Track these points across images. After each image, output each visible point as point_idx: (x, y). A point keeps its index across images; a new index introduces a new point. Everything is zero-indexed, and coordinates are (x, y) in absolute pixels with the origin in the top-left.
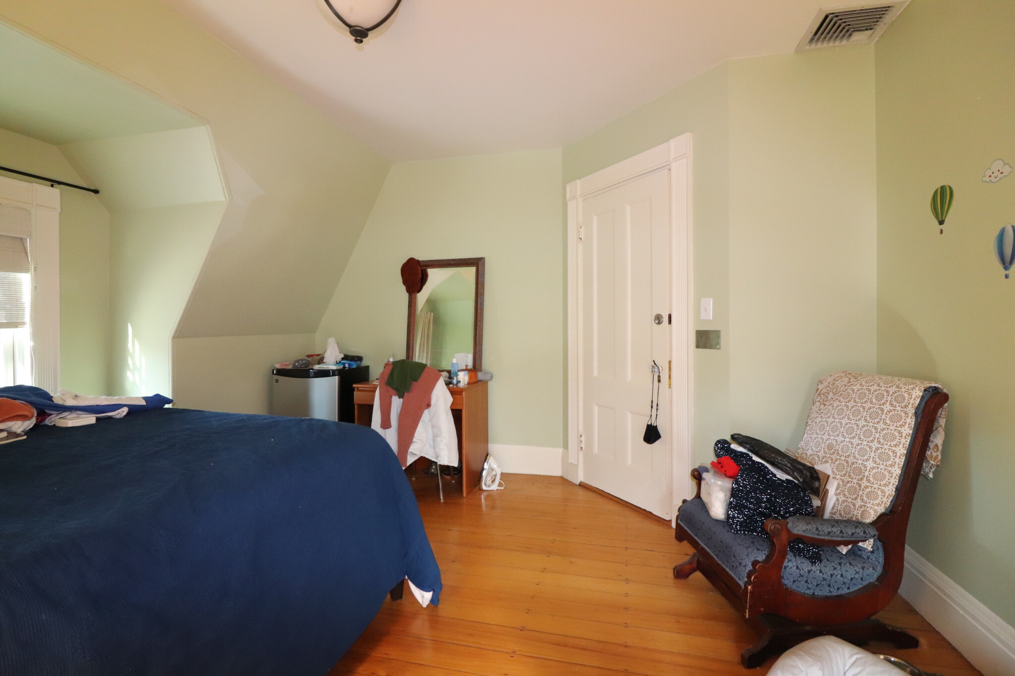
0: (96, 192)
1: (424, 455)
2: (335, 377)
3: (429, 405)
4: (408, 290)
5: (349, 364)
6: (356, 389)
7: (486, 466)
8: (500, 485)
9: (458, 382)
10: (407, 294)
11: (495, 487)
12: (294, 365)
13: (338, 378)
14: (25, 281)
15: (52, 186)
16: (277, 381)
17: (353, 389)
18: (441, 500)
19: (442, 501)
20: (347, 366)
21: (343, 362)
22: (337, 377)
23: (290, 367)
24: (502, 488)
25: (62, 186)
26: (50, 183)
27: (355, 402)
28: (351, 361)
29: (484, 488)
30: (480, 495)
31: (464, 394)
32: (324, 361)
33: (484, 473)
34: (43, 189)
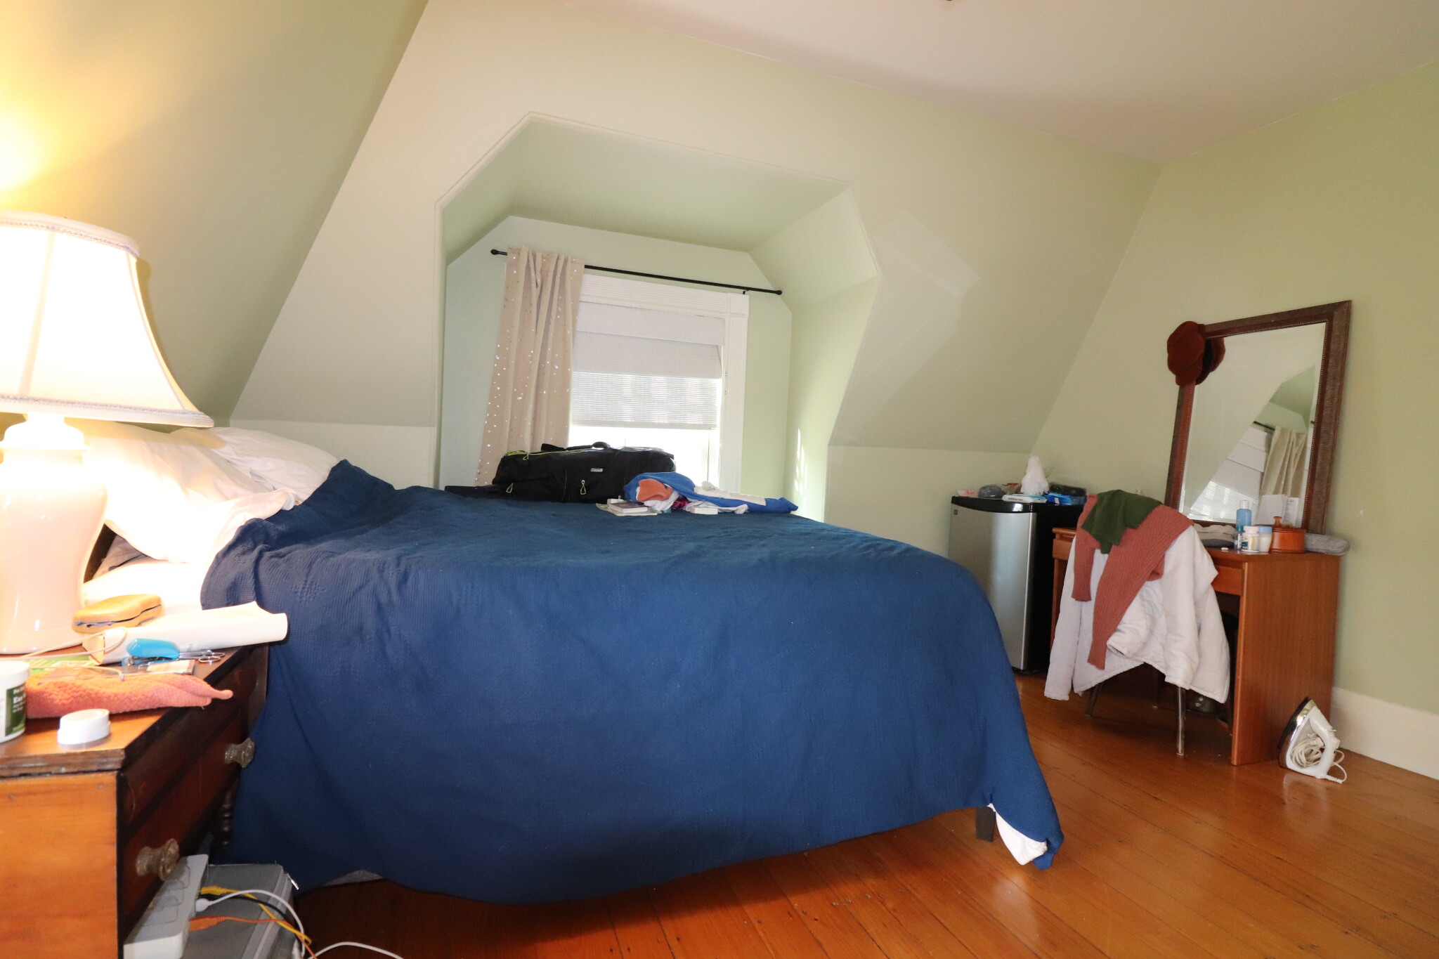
0: (779, 293)
1: (1150, 663)
2: (1028, 513)
3: (1156, 573)
4: (1179, 381)
5: (1059, 498)
6: (1057, 536)
7: (1300, 720)
8: (1333, 771)
9: (1245, 544)
10: (1177, 388)
11: (1319, 771)
12: (980, 492)
13: (1033, 516)
14: (718, 384)
15: (744, 293)
16: (956, 512)
17: (1053, 536)
18: (1177, 751)
19: (1180, 753)
20: (1057, 501)
21: (1051, 494)
22: (1031, 514)
23: (975, 496)
24: (1340, 781)
25: (750, 292)
26: (742, 291)
27: (1054, 556)
28: (1064, 494)
29: (1290, 764)
30: (1282, 777)
31: (1246, 566)
32: (1022, 491)
33: (1295, 736)
34: (737, 296)
